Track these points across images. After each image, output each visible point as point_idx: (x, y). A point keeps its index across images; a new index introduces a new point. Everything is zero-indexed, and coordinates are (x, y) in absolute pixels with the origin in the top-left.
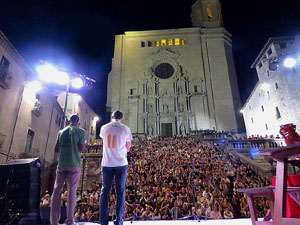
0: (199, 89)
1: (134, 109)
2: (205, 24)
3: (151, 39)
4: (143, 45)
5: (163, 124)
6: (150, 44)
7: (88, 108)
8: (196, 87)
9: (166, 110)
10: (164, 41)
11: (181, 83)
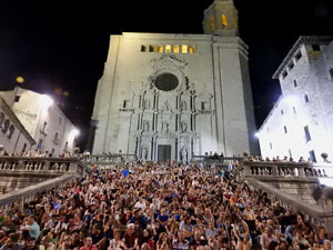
0: (206, 106)
1: (126, 125)
2: (219, 31)
3: (153, 43)
4: (143, 49)
5: (159, 146)
6: (151, 49)
7: (63, 117)
8: (203, 104)
9: (165, 128)
10: (168, 47)
11: (186, 98)
